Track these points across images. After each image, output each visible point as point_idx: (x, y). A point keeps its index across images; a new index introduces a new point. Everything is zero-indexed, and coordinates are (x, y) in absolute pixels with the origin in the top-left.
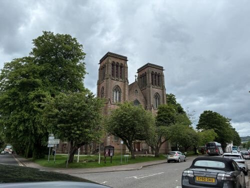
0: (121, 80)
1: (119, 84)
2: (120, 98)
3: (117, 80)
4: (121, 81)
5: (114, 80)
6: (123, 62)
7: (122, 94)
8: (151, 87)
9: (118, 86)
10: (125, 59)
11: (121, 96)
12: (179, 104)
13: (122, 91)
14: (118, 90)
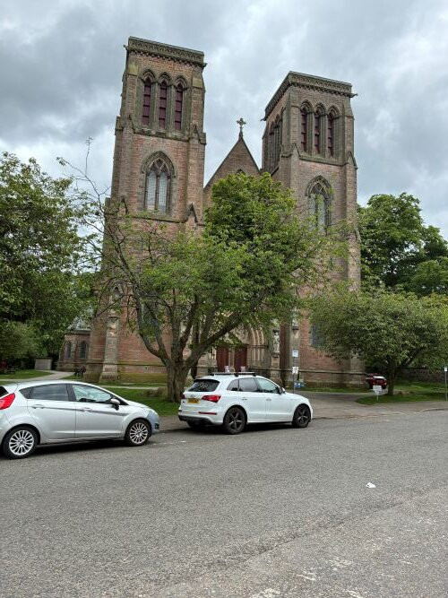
0: (178, 134)
1: (167, 146)
2: (169, 196)
3: (159, 135)
4: (176, 139)
5: (149, 134)
6: (185, 70)
7: (175, 181)
8: (295, 158)
9: (165, 156)
10: (197, 61)
11: (174, 188)
12: (433, 230)
13: (179, 172)
14: (165, 170)
